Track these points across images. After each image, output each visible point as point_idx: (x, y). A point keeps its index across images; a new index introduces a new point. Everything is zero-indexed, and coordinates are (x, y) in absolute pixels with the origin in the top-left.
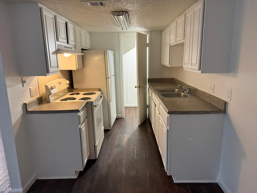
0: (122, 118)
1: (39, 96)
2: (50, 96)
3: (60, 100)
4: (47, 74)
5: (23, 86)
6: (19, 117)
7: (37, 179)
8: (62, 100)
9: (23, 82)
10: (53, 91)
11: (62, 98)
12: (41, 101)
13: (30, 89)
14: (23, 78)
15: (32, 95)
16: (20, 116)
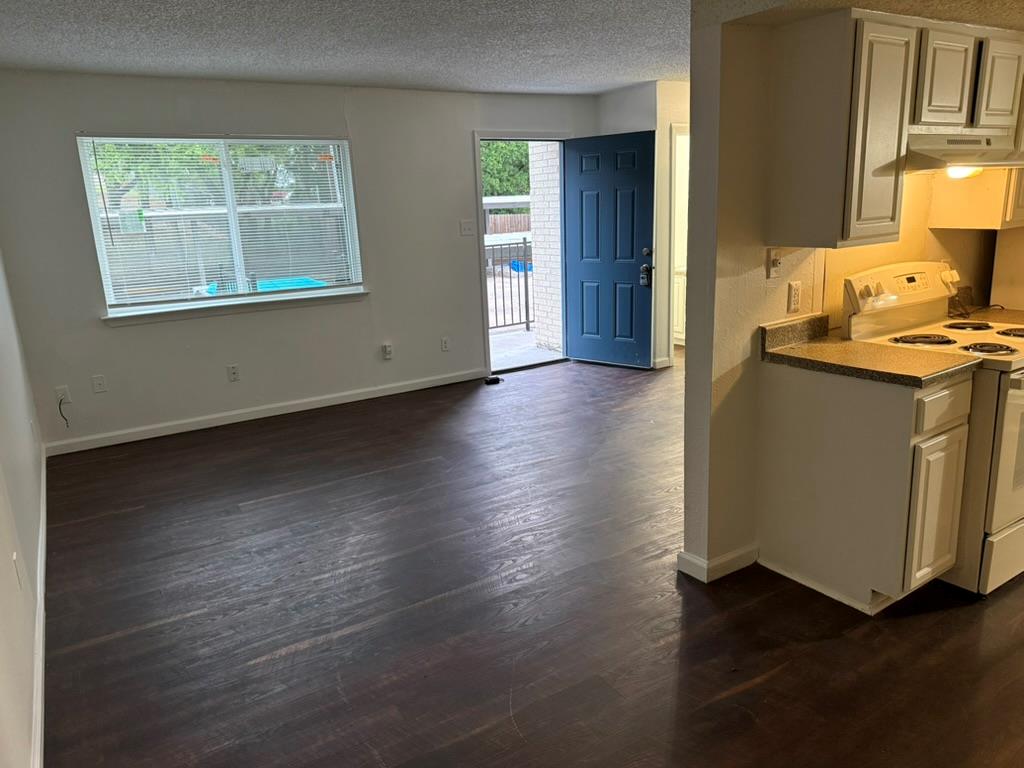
1: (818, 313)
2: (854, 320)
3: (890, 340)
4: (839, 244)
5: (768, 277)
6: (735, 364)
7: (759, 561)
8: (897, 340)
9: (772, 263)
10: (871, 305)
11: (898, 335)
12: (820, 329)
13: (790, 285)
14: (773, 253)
15: (793, 307)
16: (739, 362)
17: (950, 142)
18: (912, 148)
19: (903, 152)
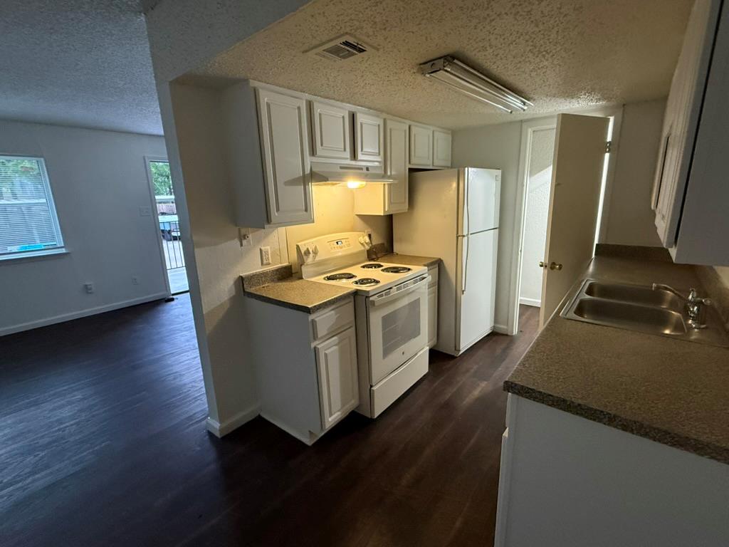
0: (507, 335)
1: (286, 264)
2: (303, 267)
3: (324, 279)
5: (242, 245)
6: (223, 301)
7: (261, 414)
8: (329, 278)
9: (242, 237)
10: (310, 260)
11: (329, 275)
12: (288, 274)
13: (261, 250)
14: (243, 231)
15: (265, 262)
16: (226, 298)
17: (341, 168)
18: (314, 170)
19: (307, 171)
